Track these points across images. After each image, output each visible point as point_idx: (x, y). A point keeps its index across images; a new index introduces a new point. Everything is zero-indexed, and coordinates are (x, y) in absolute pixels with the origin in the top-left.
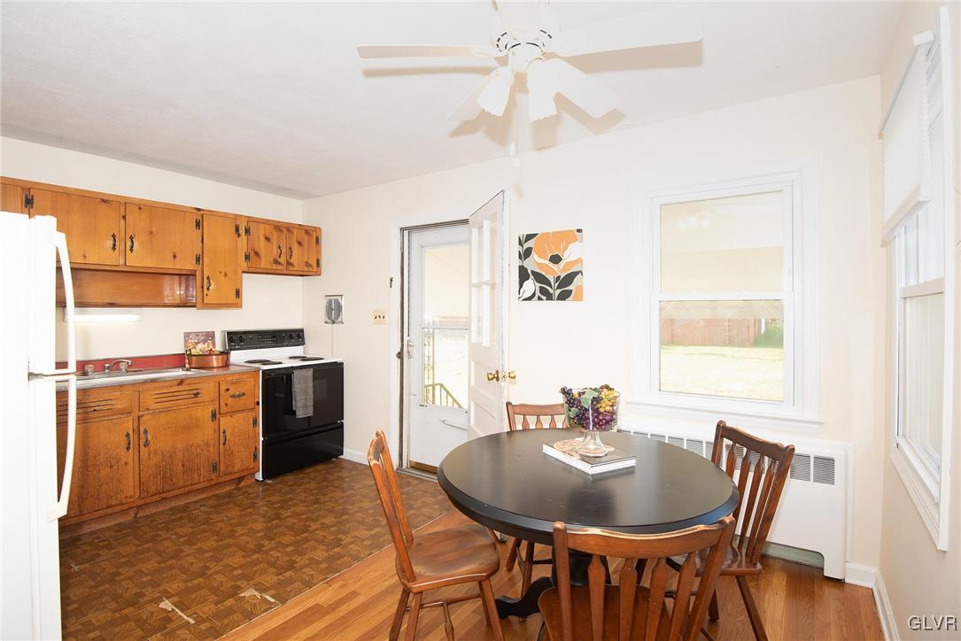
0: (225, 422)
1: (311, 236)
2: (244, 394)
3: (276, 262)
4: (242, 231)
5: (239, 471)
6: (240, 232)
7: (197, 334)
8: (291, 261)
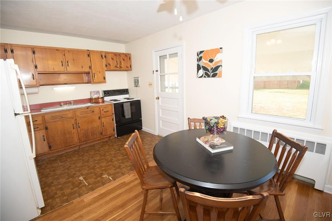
0: (103, 120)
1: (127, 57)
2: (108, 111)
3: (116, 67)
4: (104, 57)
5: (109, 135)
6: (103, 57)
7: (94, 92)
8: (121, 66)
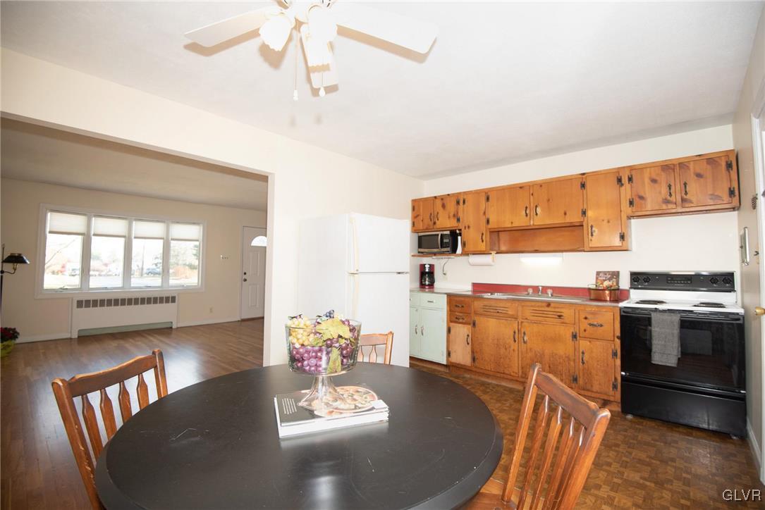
0: (584, 344)
2: (601, 326)
3: (666, 202)
4: (625, 180)
5: (597, 392)
6: (623, 182)
7: (605, 273)
8: (687, 197)
